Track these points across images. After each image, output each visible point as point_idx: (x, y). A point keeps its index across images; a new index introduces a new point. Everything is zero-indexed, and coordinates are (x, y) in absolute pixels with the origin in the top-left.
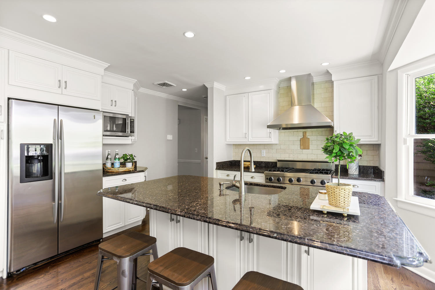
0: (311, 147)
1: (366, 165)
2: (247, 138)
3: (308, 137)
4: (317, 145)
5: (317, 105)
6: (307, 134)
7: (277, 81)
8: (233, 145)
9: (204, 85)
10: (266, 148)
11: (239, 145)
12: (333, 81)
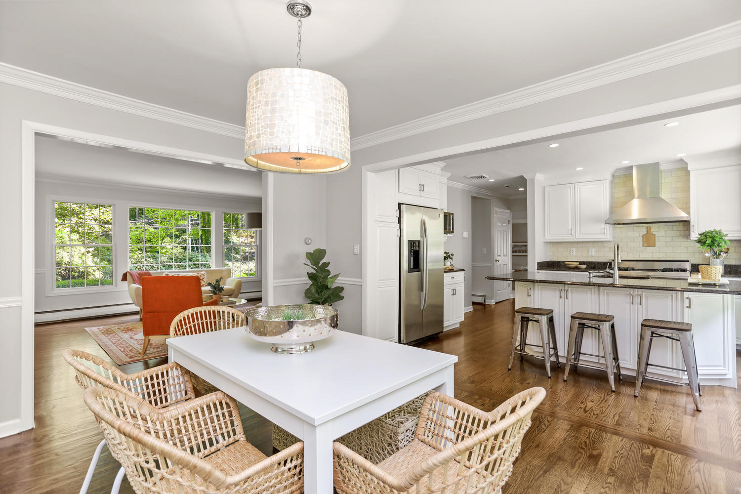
0: (657, 244)
1: (734, 264)
2: (574, 234)
3: (654, 233)
4: (666, 242)
5: (665, 195)
6: (652, 230)
7: (612, 170)
8: (550, 242)
9: (522, 177)
10: (596, 246)
11: (557, 242)
12: (689, 171)
